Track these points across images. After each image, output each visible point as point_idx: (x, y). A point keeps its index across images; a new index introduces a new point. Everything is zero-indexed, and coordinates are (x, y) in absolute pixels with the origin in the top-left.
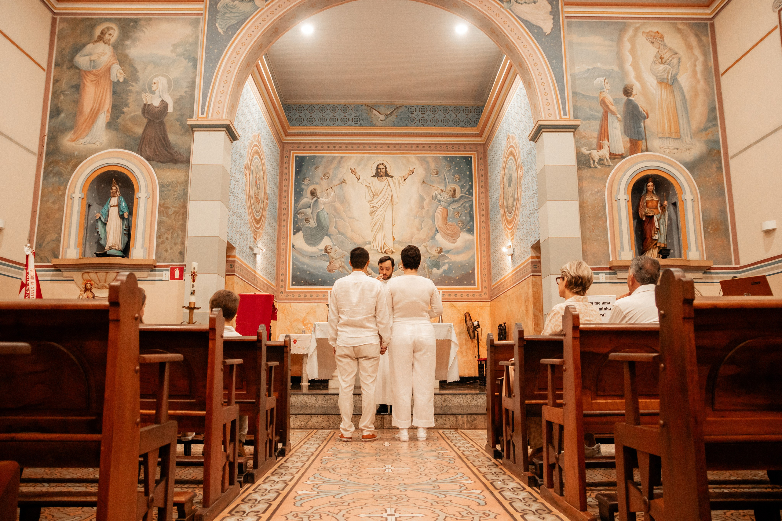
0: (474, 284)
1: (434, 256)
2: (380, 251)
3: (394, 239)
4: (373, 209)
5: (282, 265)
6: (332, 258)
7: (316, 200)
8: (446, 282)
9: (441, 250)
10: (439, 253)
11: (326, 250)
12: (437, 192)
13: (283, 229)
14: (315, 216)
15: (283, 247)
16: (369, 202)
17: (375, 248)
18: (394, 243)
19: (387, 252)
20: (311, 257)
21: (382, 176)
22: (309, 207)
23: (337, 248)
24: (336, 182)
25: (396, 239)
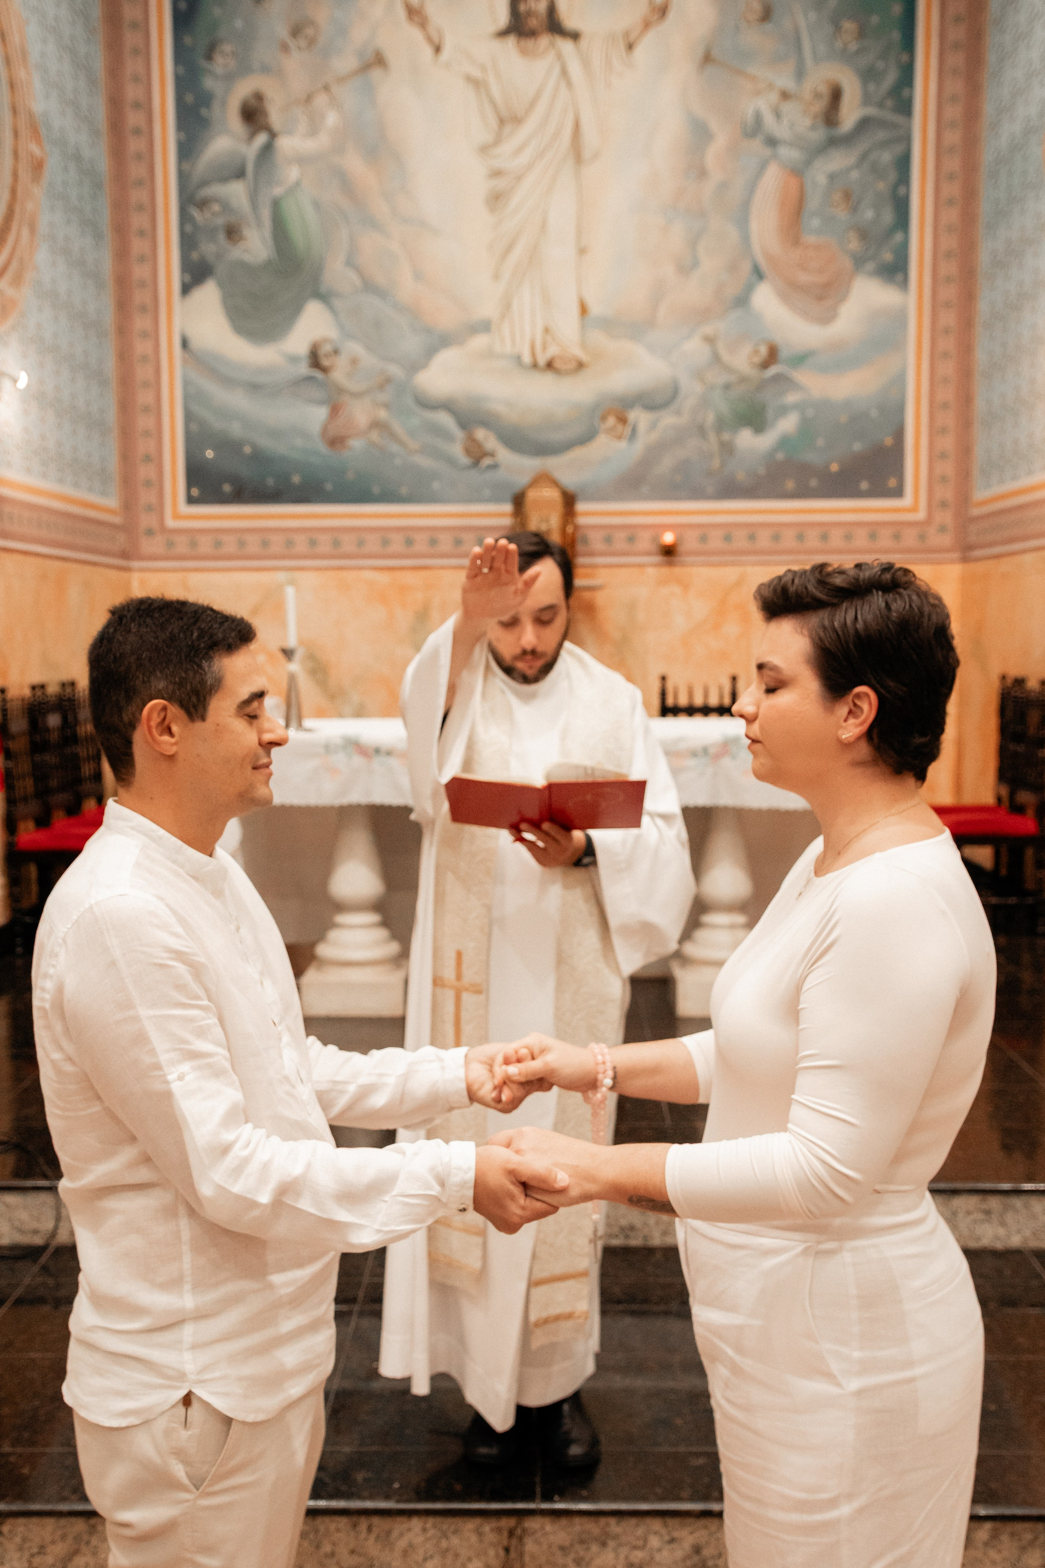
0: (898, 492)
1: (743, 379)
2: (527, 359)
3: (584, 310)
4: (501, 184)
5: (144, 422)
6: (340, 390)
7: (268, 149)
8: (790, 485)
9: (772, 356)
10: (765, 365)
11: (315, 359)
12: (764, 104)
13: (140, 272)
14: (266, 214)
15: (141, 347)
16: (484, 150)
17: (508, 349)
18: (583, 327)
19: (558, 364)
20: (254, 388)
21: (532, 34)
22: (240, 174)
23: (355, 348)
24: (345, 63)
25: (596, 309)
